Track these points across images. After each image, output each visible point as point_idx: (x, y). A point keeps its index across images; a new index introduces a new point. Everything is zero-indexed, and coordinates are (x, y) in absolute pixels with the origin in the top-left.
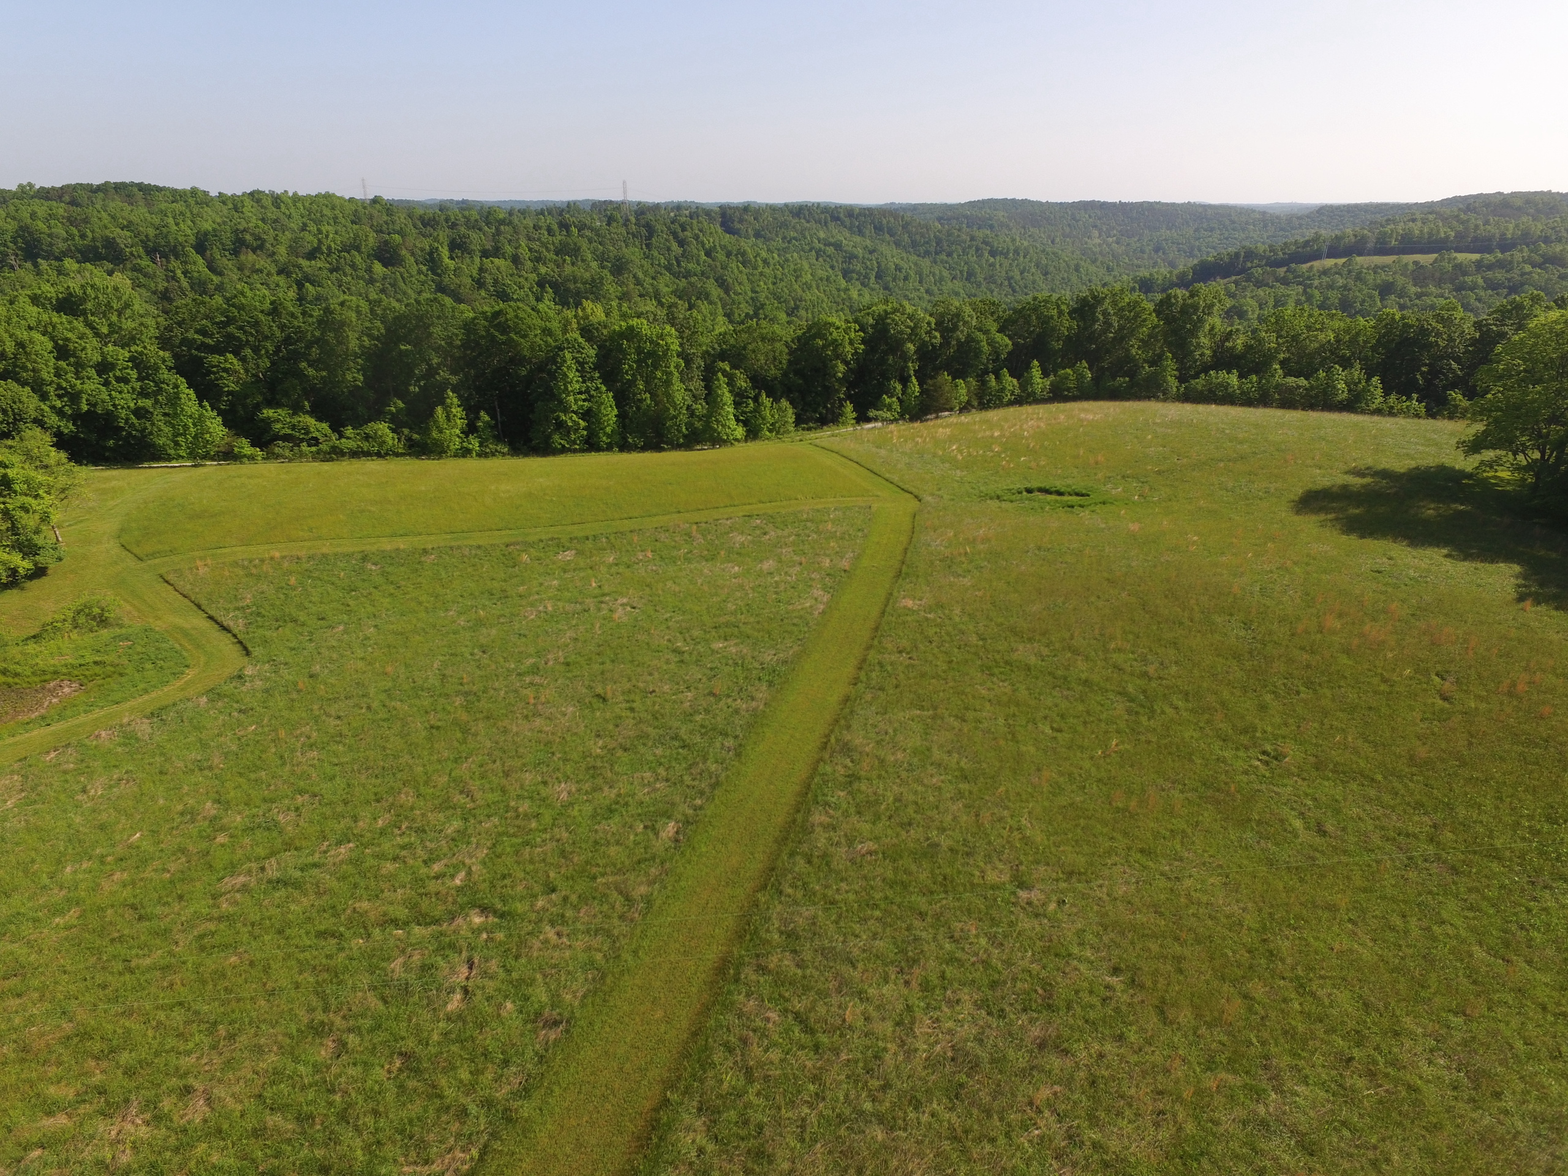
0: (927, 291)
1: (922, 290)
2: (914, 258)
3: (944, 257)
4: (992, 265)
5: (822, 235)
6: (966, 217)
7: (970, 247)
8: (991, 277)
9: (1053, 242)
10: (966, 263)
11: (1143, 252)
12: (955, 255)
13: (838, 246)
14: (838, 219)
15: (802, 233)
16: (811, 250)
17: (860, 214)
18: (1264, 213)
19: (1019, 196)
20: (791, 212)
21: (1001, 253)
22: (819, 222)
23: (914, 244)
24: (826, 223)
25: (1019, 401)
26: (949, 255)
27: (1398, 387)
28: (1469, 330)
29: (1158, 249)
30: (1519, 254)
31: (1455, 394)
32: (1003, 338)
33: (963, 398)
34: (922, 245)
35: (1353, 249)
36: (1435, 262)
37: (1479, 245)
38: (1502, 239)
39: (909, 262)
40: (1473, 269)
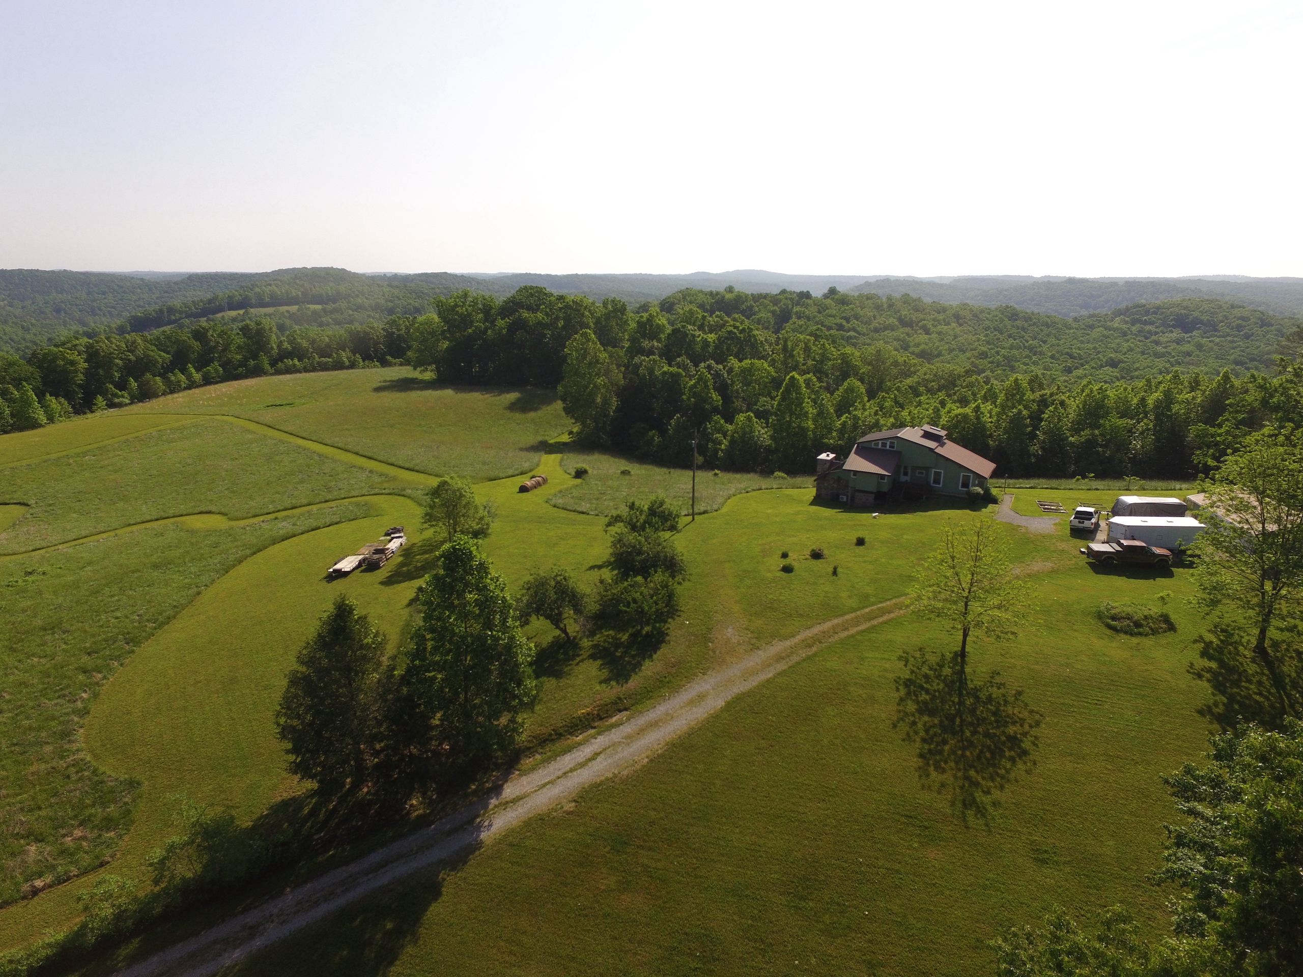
11: (43, 312)
18: (142, 280)
25: (189, 388)
27: (367, 357)
28: (382, 332)
29: (58, 311)
30: (343, 304)
31: (388, 358)
32: (162, 354)
33: (163, 387)
35: (244, 304)
36: (299, 310)
37: (318, 300)
38: (328, 296)
40: (322, 314)
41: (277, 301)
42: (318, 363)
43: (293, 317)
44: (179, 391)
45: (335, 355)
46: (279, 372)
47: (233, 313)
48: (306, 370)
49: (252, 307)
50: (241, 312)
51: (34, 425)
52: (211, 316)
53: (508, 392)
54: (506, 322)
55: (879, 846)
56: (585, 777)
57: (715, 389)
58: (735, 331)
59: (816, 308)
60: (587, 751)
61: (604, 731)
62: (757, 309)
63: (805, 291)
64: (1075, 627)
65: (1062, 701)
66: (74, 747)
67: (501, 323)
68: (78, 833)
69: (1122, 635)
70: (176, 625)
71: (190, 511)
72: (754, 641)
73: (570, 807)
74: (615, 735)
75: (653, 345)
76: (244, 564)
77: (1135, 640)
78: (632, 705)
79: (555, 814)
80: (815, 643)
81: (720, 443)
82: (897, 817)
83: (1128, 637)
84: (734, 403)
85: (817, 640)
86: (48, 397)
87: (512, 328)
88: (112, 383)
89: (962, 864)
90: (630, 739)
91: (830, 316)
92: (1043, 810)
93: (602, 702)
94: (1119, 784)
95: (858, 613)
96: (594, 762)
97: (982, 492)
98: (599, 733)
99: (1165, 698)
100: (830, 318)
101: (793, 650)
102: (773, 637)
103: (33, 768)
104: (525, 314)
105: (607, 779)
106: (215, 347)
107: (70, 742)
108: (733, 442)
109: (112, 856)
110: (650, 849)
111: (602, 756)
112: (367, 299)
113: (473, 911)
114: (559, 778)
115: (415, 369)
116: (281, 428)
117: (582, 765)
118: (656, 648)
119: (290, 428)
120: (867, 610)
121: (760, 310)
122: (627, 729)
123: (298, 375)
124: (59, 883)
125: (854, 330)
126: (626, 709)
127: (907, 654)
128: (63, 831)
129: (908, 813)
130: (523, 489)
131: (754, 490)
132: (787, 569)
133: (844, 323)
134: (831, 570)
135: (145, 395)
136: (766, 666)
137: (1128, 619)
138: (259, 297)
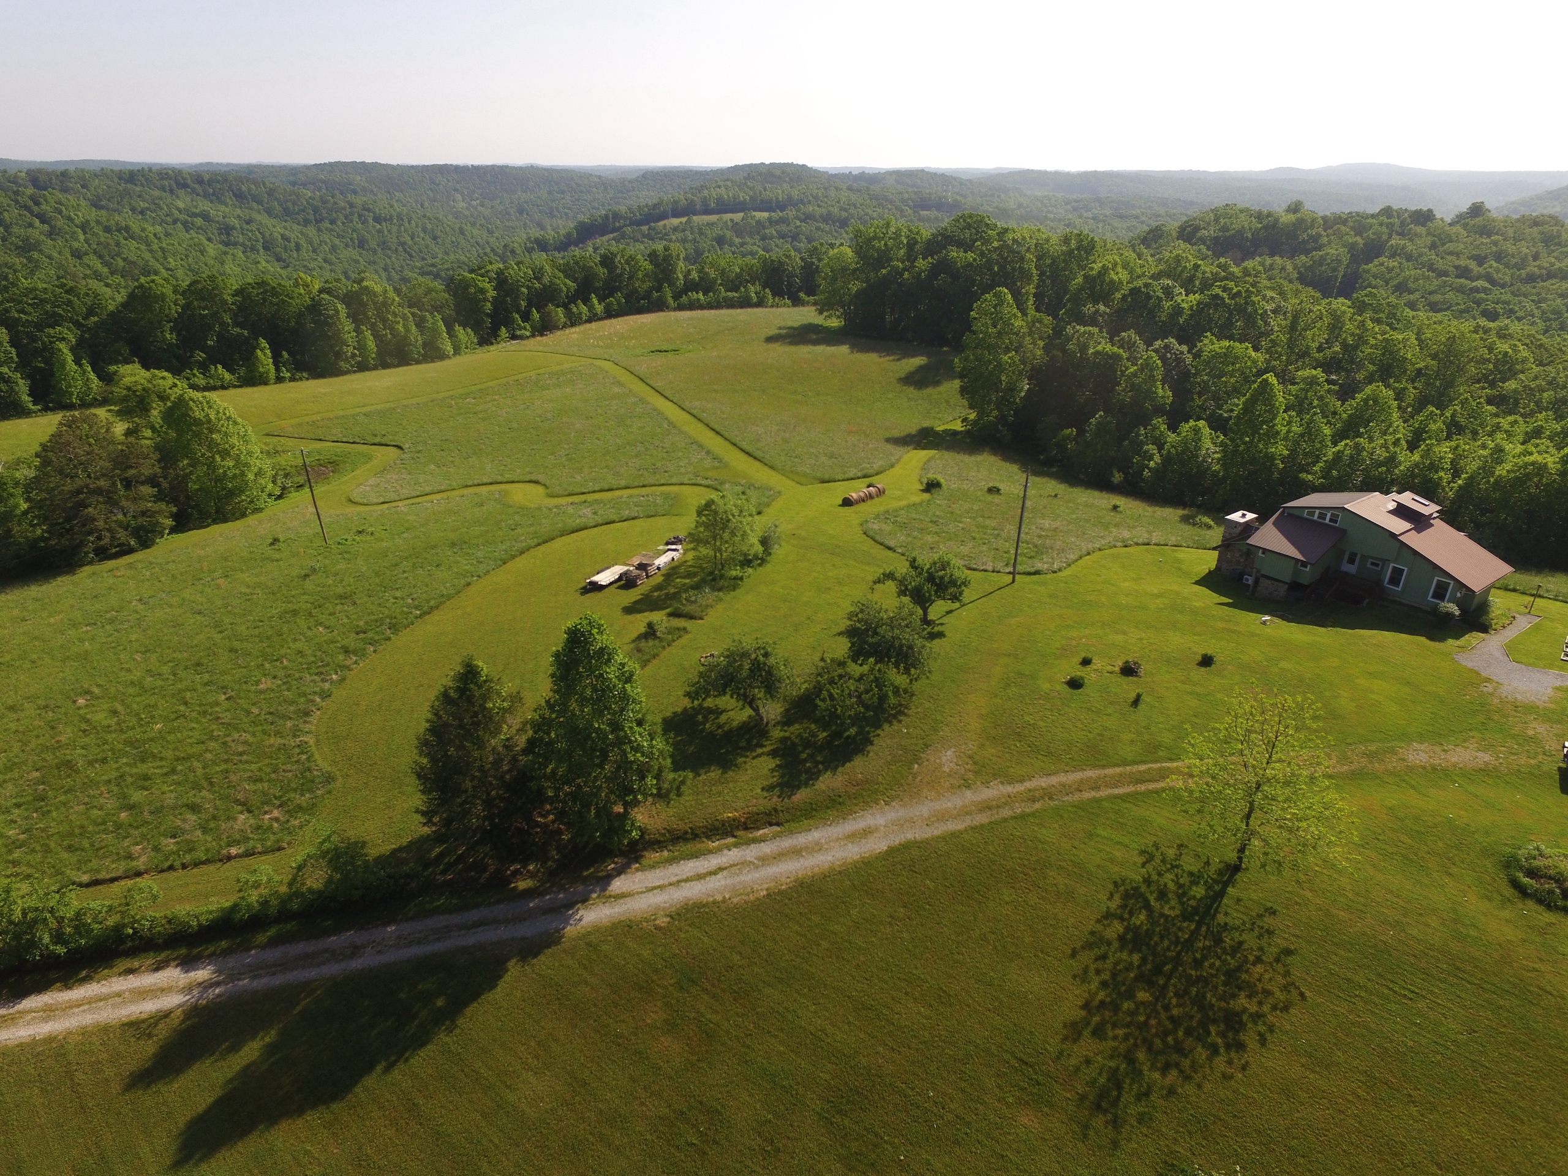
2: (295, 227)
3: (326, 224)
4: (379, 231)
5: (181, 205)
7: (352, 214)
8: (384, 243)
9: (422, 206)
10: (354, 230)
11: (508, 213)
12: (339, 223)
13: (206, 217)
14: (185, 186)
15: (153, 202)
16: (175, 222)
18: (600, 177)
20: (120, 178)
21: (385, 220)
22: (163, 189)
23: (287, 212)
24: (172, 191)
25: (589, 321)
26: (333, 222)
27: (778, 293)
28: (799, 261)
29: (521, 211)
30: (791, 213)
31: (802, 295)
32: (568, 281)
33: (563, 320)
34: (298, 214)
35: (688, 210)
36: (743, 219)
37: (766, 206)
38: (778, 201)
39: (294, 231)
40: (767, 224)
41: (723, 207)
42: (724, 297)
43: (735, 227)
44: (580, 324)
45: (743, 289)
46: (681, 308)
47: (676, 221)
48: (710, 306)
49: (694, 214)
50: (684, 220)
51: (442, 356)
52: (653, 224)
53: (913, 356)
54: (929, 263)
55: (963, 1084)
56: (694, 892)
57: (1164, 382)
58: (1225, 295)
59: (1429, 240)
60: (713, 862)
61: (742, 844)
62: (1325, 240)
63: (1425, 209)
64: (1454, 870)
65: (1349, 975)
66: (307, 727)
67: (922, 263)
68: (276, 813)
69: (1530, 904)
70: (436, 616)
71: (522, 478)
72: (970, 775)
73: (662, 921)
74: (751, 853)
75: (1097, 311)
76: (524, 556)
77: (1549, 917)
78: (787, 821)
79: (645, 924)
80: (1042, 798)
81: (1151, 458)
82: (1007, 1056)
83: (1541, 909)
84: (1193, 400)
85: (1048, 794)
86: (457, 327)
87: (935, 271)
88: (518, 312)
89: (1056, 1146)
90: (764, 860)
91: (1451, 253)
92: (1214, 1116)
93: (755, 809)
94: (1360, 1123)
95: (1128, 768)
96: (713, 877)
97: (1457, 613)
98: (736, 845)
99: (1537, 1022)
100: (1449, 258)
101: (1009, 800)
102: (995, 776)
103: (272, 740)
104: (954, 253)
105: (715, 902)
106: (621, 275)
107: (305, 722)
108: (1167, 460)
109: (289, 844)
110: (714, 997)
111: (725, 873)
112: (819, 206)
113: (524, 1001)
114: (671, 884)
115: (821, 313)
116: (651, 383)
117: (700, 877)
118: (848, 758)
119: (658, 384)
120: (1143, 767)
121: (1329, 242)
122: (766, 848)
123: (698, 313)
124: (247, 856)
125: (1489, 278)
126: (778, 824)
127: (1157, 849)
128: (266, 808)
129: (1025, 1058)
130: (847, 502)
131: (1137, 544)
132: (1075, 684)
133: (1473, 265)
134: (1133, 696)
135: (545, 328)
136: (965, 812)
137: (1557, 881)
138: (705, 201)
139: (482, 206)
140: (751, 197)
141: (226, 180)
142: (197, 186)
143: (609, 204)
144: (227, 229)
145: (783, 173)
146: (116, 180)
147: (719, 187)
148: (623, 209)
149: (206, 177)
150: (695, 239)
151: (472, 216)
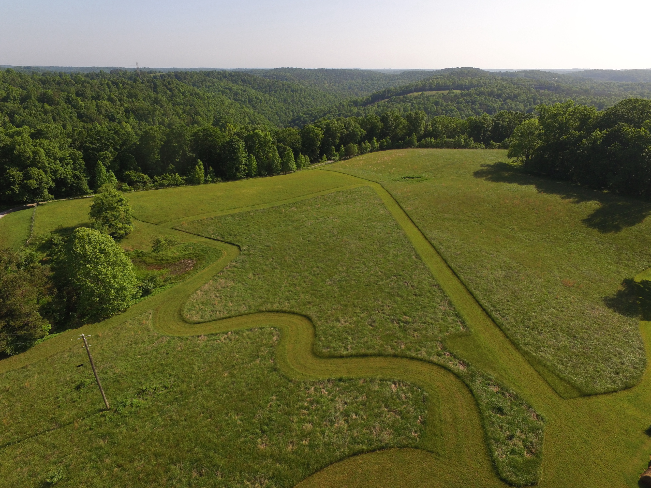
0: (270, 107)
1: (268, 107)
2: (262, 94)
3: (273, 93)
4: (293, 96)
5: (222, 84)
6: (276, 76)
7: (283, 89)
8: (293, 101)
9: (311, 85)
10: (283, 95)
11: (344, 89)
12: (278, 92)
13: (230, 89)
14: (225, 77)
15: (213, 83)
16: (219, 91)
17: (235, 75)
19: (294, 67)
20: (205, 74)
21: (295, 91)
22: (218, 78)
23: (260, 88)
24: (221, 79)
26: (275, 92)
27: (477, 140)
28: (492, 122)
31: (492, 142)
32: (362, 130)
33: (357, 151)
34: (263, 88)
35: (422, 89)
36: (448, 94)
37: (459, 87)
38: (465, 85)
39: (260, 95)
40: (460, 96)
41: (439, 88)
42: (445, 141)
43: (445, 98)
44: (365, 153)
45: (457, 137)
46: (421, 146)
47: (416, 94)
48: (437, 146)
49: (425, 91)
50: (420, 93)
51: (290, 171)
54: (604, 134)
67: (597, 134)
86: (301, 155)
104: (626, 128)
106: (391, 127)
116: (404, 207)
138: (431, 85)
139: (334, 85)
140: (452, 83)
141: (240, 75)
142: (229, 77)
143: (386, 86)
144: (236, 94)
145: (469, 72)
146: (203, 75)
147: (438, 78)
148: (392, 88)
149: (233, 74)
150: (424, 103)
151: (330, 90)
